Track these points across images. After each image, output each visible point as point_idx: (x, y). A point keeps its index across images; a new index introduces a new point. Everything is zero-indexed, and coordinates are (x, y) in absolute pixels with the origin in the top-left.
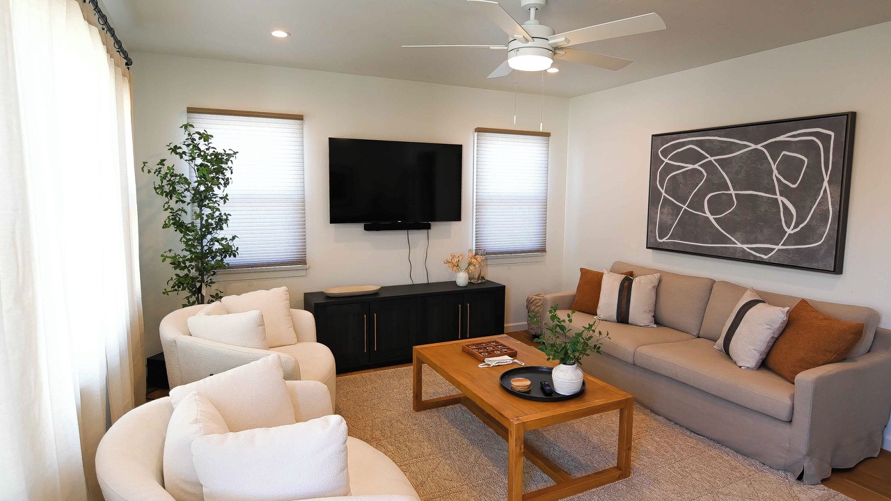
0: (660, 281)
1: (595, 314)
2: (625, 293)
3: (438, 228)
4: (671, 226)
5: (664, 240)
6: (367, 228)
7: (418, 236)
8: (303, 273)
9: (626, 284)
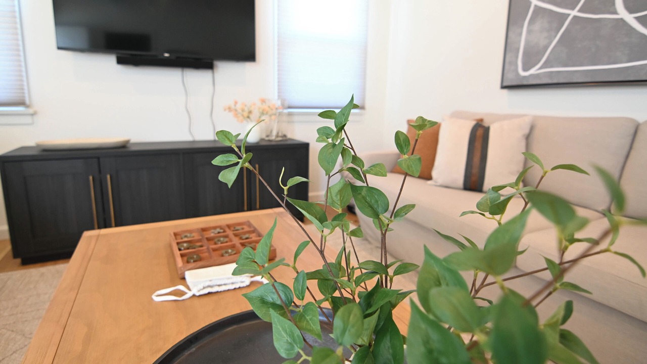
0: (532, 128)
1: (429, 178)
2: (478, 145)
3: (227, 71)
4: (546, 48)
5: (533, 71)
6: (120, 61)
7: (196, 79)
8: (28, 120)
9: (480, 132)
